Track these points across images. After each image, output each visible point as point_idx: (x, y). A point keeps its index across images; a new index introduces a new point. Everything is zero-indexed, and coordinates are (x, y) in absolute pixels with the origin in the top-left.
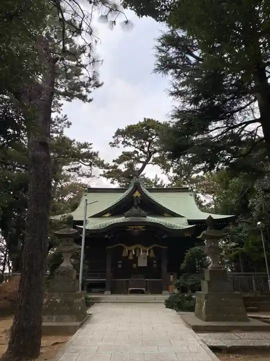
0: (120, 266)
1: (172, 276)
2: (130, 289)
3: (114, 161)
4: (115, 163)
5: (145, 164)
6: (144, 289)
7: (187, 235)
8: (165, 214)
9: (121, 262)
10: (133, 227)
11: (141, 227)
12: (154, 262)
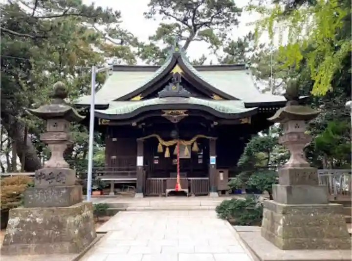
0: (156, 162)
1: (221, 174)
2: (168, 191)
3: (150, 38)
4: (151, 41)
5: (189, 41)
6: (186, 190)
7: (244, 121)
8: (215, 97)
9: (157, 157)
10: (170, 112)
11: (182, 112)
12: (199, 156)
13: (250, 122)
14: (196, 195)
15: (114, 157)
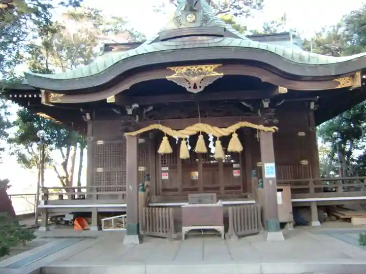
0: (165, 177)
1: (279, 194)
2: (185, 229)
6: (220, 228)
9: (167, 169)
10: (184, 69)
11: (208, 68)
12: (235, 166)
14: (240, 237)
15: (100, 170)
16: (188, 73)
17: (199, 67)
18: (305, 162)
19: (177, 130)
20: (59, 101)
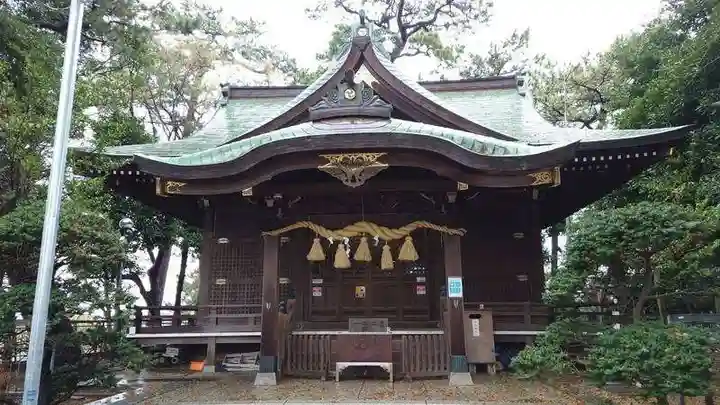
0: (317, 293)
1: (475, 323)
2: (341, 365)
6: (387, 365)
7: (542, 178)
9: (321, 281)
10: (341, 158)
11: (370, 157)
12: (419, 279)
13: (558, 181)
15: (221, 282)
16: (345, 162)
17: (360, 155)
18: (523, 278)
19: (333, 230)
20: (178, 192)
